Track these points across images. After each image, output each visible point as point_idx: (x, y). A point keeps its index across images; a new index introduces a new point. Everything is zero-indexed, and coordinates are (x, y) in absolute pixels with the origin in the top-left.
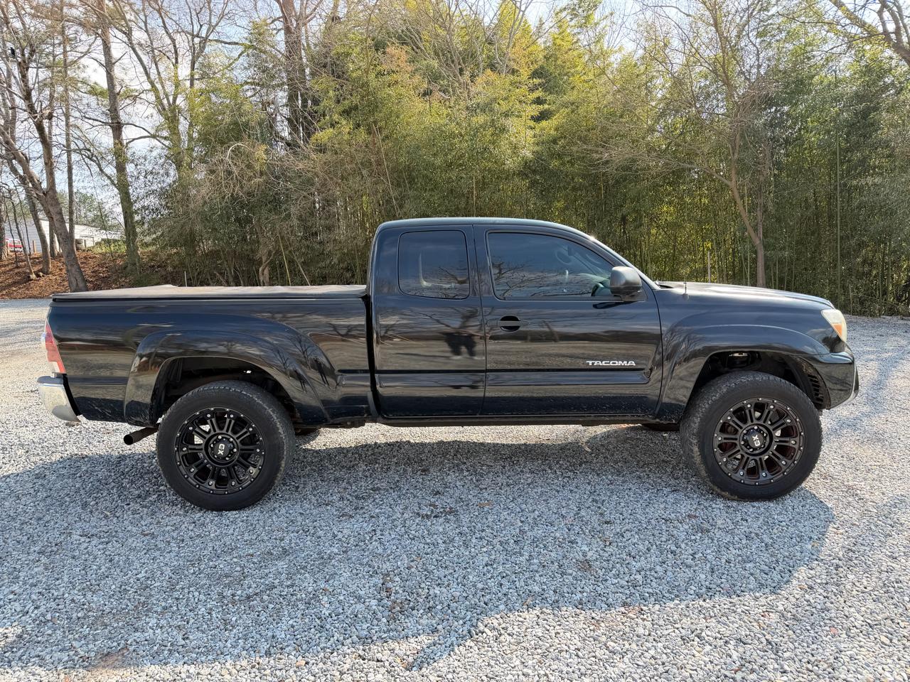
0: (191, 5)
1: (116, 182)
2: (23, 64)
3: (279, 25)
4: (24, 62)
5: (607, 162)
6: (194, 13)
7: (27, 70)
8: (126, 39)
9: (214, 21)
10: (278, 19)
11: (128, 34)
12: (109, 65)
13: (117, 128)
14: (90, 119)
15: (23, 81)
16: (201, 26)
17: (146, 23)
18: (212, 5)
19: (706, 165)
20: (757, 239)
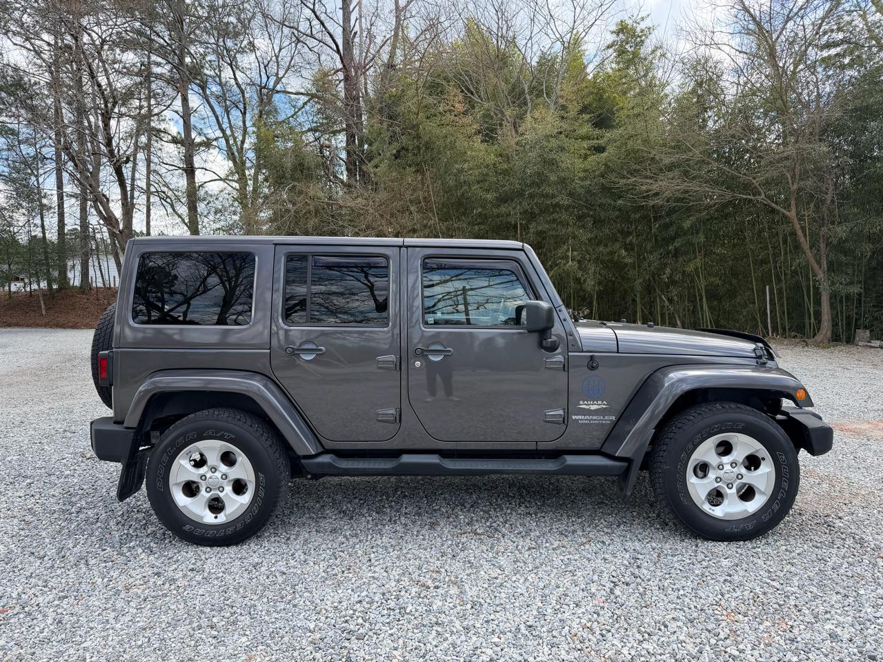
0: (260, 59)
1: (187, 221)
2: (105, 114)
3: (341, 76)
4: (107, 112)
5: (656, 194)
6: (262, 66)
7: (110, 119)
8: (201, 91)
9: (281, 73)
10: (340, 70)
11: (203, 87)
12: (186, 115)
13: (190, 171)
14: (167, 164)
15: (105, 130)
16: (268, 78)
17: (220, 77)
18: (280, 59)
19: (763, 196)
20: (821, 272)
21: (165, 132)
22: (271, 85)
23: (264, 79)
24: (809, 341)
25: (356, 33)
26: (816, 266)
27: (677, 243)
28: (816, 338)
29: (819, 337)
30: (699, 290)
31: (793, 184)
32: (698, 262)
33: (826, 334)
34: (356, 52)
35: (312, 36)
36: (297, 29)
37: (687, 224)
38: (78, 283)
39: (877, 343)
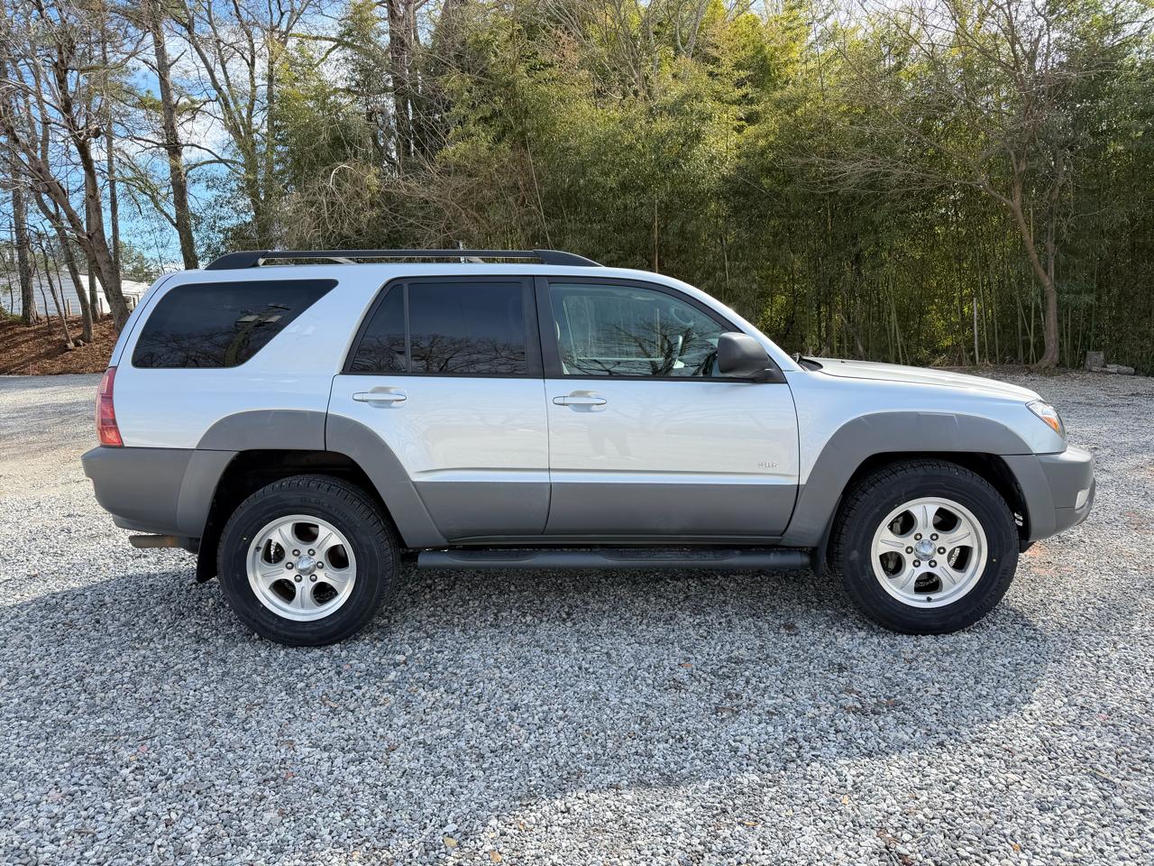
1: (175, 221)
2: (60, 64)
3: (383, 11)
4: (62, 61)
7: (66, 71)
8: (185, 33)
9: (297, 8)
11: (190, 27)
12: (163, 68)
13: (174, 148)
14: (140, 139)
15: (61, 88)
16: (282, 14)
17: (209, 12)
20: (1047, 279)
21: (130, 92)
22: (284, 27)
23: (276, 15)
24: (1034, 367)
26: (1041, 272)
28: (1040, 362)
29: (1044, 363)
31: (1018, 164)
33: (1052, 357)
38: (18, 310)
39: (1113, 368)
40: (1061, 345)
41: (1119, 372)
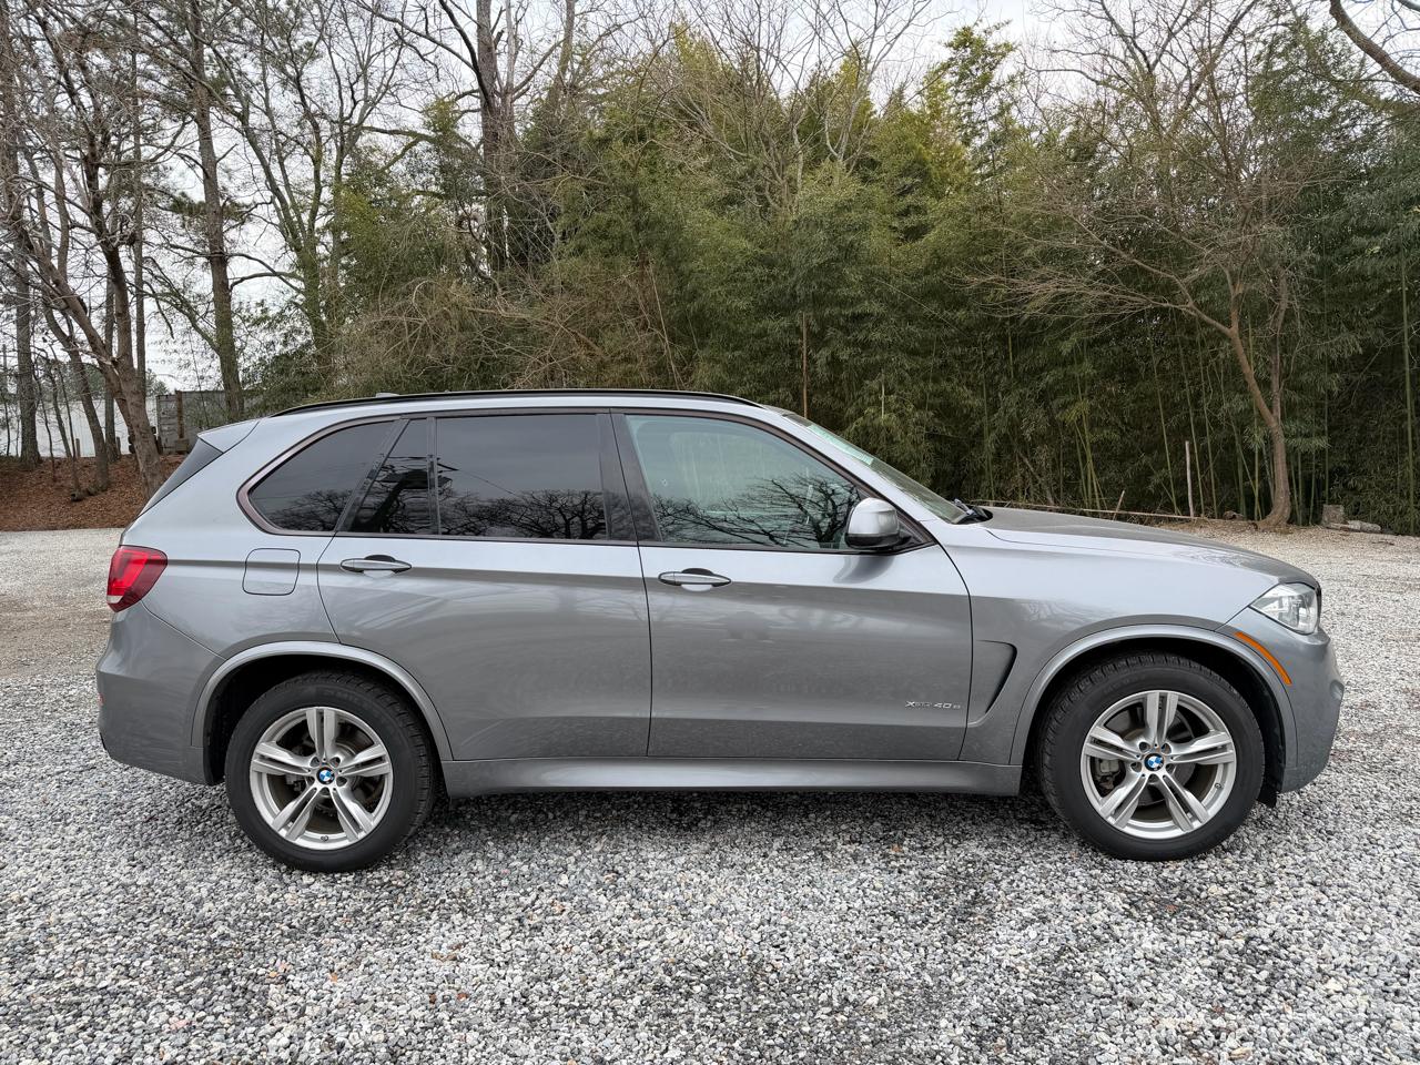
0: (343, 74)
2: (90, 159)
3: (475, 102)
4: (93, 155)
6: (345, 83)
7: (97, 167)
8: (238, 124)
9: (372, 97)
10: (470, 93)
11: (244, 116)
12: (208, 164)
13: (218, 261)
14: (177, 247)
15: (90, 186)
16: (355, 103)
17: (266, 100)
18: (369, 72)
19: (1191, 303)
20: (1273, 420)
21: (165, 192)
22: (355, 120)
23: (348, 103)
24: (1261, 524)
25: (500, 34)
26: (1265, 410)
27: (1049, 379)
28: (1268, 518)
29: (1272, 518)
30: (1083, 449)
31: (1233, 284)
32: (1083, 406)
33: (1283, 512)
34: (502, 63)
35: (427, 36)
36: (401, 24)
37: (1066, 347)
38: (16, 450)
39: (1355, 524)
40: (1291, 500)
41: (1361, 530)
